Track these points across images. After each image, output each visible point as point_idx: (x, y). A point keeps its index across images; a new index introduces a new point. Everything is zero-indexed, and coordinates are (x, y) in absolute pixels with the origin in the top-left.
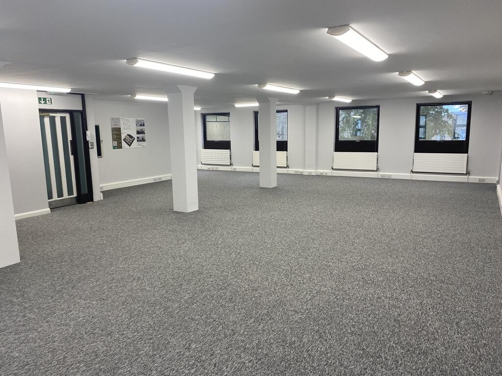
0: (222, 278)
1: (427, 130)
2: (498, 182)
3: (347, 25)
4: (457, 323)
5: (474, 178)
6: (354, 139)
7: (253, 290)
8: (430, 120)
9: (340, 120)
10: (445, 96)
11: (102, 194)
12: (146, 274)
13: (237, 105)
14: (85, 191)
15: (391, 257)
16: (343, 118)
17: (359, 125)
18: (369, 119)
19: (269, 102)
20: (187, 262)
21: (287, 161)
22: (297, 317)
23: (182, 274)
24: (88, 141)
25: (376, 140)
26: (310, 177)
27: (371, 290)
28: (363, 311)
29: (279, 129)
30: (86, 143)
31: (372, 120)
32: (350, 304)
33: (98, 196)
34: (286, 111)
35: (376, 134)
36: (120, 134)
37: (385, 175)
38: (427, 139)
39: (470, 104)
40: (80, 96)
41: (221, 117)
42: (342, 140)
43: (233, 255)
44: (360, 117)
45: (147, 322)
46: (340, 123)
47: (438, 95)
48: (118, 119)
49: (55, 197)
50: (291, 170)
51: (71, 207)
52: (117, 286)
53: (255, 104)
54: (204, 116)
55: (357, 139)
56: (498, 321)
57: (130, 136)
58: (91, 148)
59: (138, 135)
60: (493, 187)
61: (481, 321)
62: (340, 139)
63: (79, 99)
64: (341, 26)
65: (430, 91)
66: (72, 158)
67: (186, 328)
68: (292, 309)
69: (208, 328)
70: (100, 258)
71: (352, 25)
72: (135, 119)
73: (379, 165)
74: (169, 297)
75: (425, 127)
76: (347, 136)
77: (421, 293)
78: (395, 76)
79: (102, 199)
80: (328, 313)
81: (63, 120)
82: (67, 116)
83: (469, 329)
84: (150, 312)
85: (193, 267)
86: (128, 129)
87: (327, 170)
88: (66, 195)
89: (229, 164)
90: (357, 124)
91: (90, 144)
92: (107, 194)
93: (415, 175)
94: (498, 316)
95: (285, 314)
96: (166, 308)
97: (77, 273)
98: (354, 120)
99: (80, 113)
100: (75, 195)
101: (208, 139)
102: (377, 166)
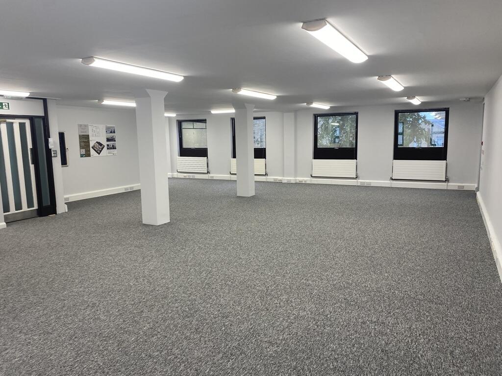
0: (189, 303)
1: (404, 137)
2: (478, 189)
3: (324, 19)
4: (452, 353)
5: (453, 185)
6: (332, 146)
7: (223, 317)
8: (407, 127)
9: (318, 127)
10: (423, 103)
11: (66, 206)
12: (102, 300)
13: (214, 112)
14: (47, 202)
15: (375, 273)
16: (322, 125)
17: (338, 132)
18: (347, 126)
19: (246, 108)
20: (150, 284)
21: (266, 169)
22: (271, 350)
23: (144, 299)
24: (51, 149)
25: (354, 147)
26: (289, 184)
27: (355, 314)
28: (346, 340)
29: (258, 137)
30: (49, 151)
31: (350, 127)
32: (332, 331)
33: (61, 208)
34: (264, 118)
35: (354, 142)
36: (88, 142)
37: (364, 183)
38: (405, 146)
39: (447, 111)
40: (42, 101)
41: (198, 123)
42: (321, 147)
43: (204, 275)
44: (338, 124)
45: (96, 362)
46: (318, 130)
47: (416, 101)
48: (86, 126)
49: (13, 210)
50: (270, 178)
51: (30, 220)
52: (66, 315)
53: (232, 111)
54: (180, 123)
55: (336, 146)
56: (495, 348)
57: (100, 144)
58: (54, 157)
59: (108, 143)
60: (472, 195)
61: (477, 349)
62: (319, 146)
63: (40, 103)
64: (317, 20)
65: (409, 98)
66: (32, 167)
67: (142, 368)
68: (266, 339)
69: (168, 368)
70: (52, 281)
71: (329, 20)
72: (104, 126)
73: (358, 172)
74: (125, 328)
75: (402, 134)
76: (325, 144)
77: (409, 316)
78: (374, 81)
79: (67, 211)
80: (307, 344)
81: (22, 126)
82: (27, 123)
83: (465, 360)
84: (101, 348)
85: (157, 289)
86: (97, 136)
87: (306, 177)
88: (25, 208)
89: (206, 172)
90: (336, 131)
91: (52, 152)
92: (72, 205)
93: (394, 182)
94: (495, 342)
95: (258, 346)
96: (120, 343)
97: (22, 300)
98: (332, 127)
99: (42, 119)
100: (36, 207)
101: (185, 146)
102: (357, 174)
